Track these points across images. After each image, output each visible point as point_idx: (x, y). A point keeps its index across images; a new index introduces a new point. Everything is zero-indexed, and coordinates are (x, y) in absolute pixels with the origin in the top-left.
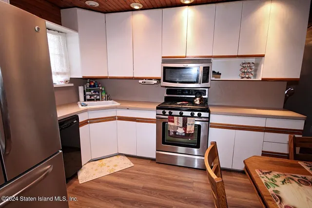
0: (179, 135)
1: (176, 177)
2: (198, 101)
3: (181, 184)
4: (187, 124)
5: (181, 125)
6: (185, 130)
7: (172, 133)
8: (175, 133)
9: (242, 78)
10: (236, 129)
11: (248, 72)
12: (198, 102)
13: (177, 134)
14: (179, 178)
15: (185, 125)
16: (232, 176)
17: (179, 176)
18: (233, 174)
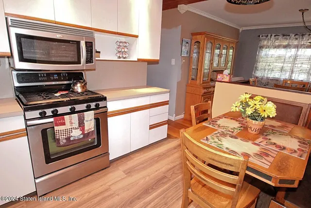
0: (74, 140)
1: (86, 196)
2: (79, 88)
3: (99, 198)
4: (85, 122)
5: (76, 125)
6: (83, 130)
7: (65, 141)
8: (68, 139)
9: (119, 57)
10: (130, 112)
11: (126, 52)
12: (80, 90)
13: (72, 139)
14: (92, 194)
15: (81, 124)
16: (132, 159)
17: (90, 192)
18: (132, 156)
